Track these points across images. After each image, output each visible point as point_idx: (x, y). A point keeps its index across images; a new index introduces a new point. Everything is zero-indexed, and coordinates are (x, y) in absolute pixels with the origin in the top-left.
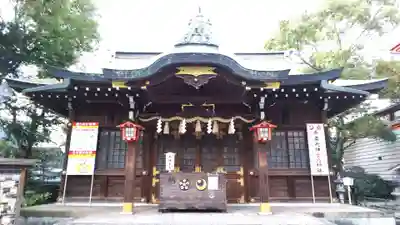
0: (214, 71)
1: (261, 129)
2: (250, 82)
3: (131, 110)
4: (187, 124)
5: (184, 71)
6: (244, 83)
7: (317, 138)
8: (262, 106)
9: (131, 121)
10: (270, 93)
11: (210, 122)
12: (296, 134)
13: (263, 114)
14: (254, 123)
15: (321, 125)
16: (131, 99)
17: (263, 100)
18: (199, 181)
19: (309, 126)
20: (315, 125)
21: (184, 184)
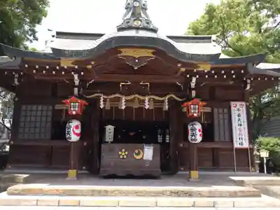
0: (153, 53)
1: (192, 106)
2: (184, 65)
3: (76, 87)
4: (126, 101)
5: (127, 52)
6: (179, 65)
7: (239, 115)
8: (193, 85)
9: (76, 96)
10: (202, 74)
11: (147, 98)
12: (221, 110)
13: (194, 93)
14: (185, 101)
15: (244, 103)
16: (76, 77)
17: (194, 80)
18: (137, 151)
19: (232, 103)
20: (238, 103)
21: (123, 154)
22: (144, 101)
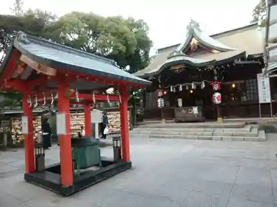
0: (184, 66)
1: (214, 85)
2: (200, 68)
3: (160, 84)
4: (182, 86)
5: (173, 68)
6: (197, 68)
8: (215, 73)
9: (160, 89)
11: (193, 84)
12: (251, 81)
13: (216, 78)
18: (190, 110)
19: (258, 75)
21: (184, 111)
22: (191, 86)
